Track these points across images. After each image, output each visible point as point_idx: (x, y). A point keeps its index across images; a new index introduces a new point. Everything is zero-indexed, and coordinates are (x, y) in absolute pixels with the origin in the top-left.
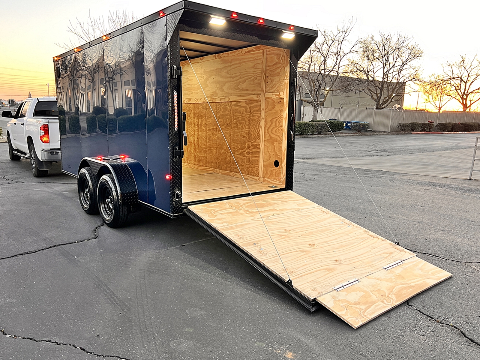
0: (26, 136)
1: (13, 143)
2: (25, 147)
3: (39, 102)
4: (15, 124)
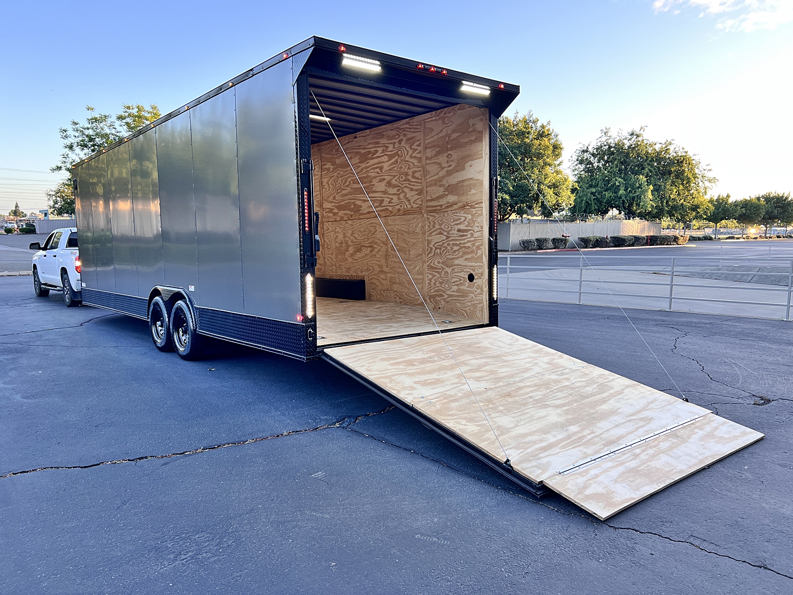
0: (58, 267)
1: (42, 276)
2: (57, 280)
3: (72, 233)
4: (45, 256)
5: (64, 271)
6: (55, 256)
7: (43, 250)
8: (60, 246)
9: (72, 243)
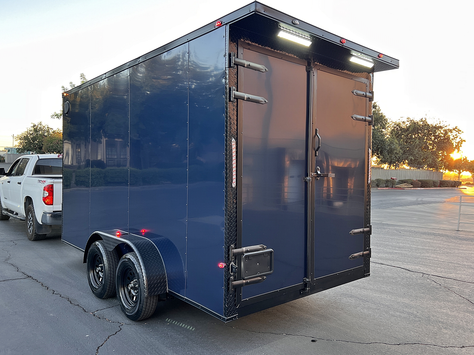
0: (23, 196)
1: (4, 202)
3: (39, 159)
4: (9, 182)
5: (29, 200)
6: (20, 183)
7: (7, 176)
8: (26, 173)
9: (38, 170)
